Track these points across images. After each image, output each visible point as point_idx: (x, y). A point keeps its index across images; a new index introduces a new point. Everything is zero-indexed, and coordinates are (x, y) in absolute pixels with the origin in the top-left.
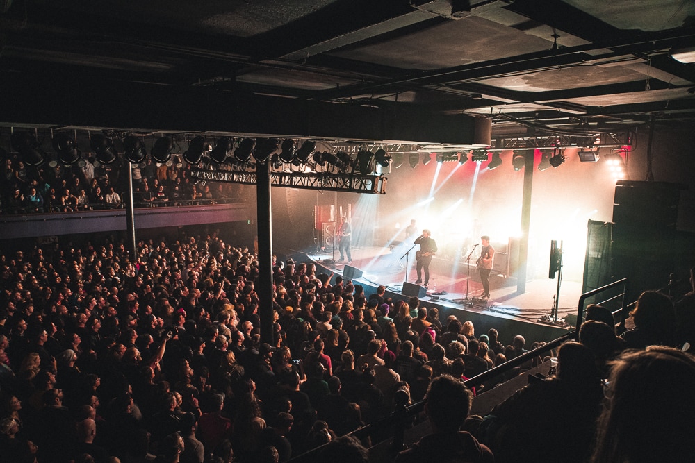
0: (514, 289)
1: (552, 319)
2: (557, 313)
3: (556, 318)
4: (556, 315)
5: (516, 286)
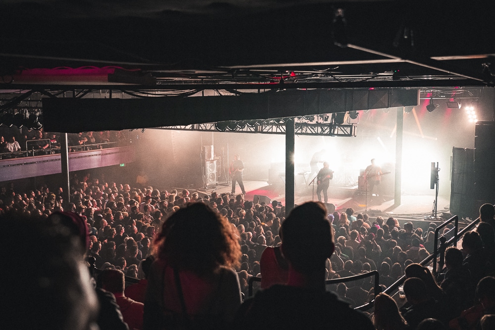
0: (392, 202)
1: (433, 217)
2: (436, 214)
3: (436, 216)
4: (436, 215)
5: (394, 200)
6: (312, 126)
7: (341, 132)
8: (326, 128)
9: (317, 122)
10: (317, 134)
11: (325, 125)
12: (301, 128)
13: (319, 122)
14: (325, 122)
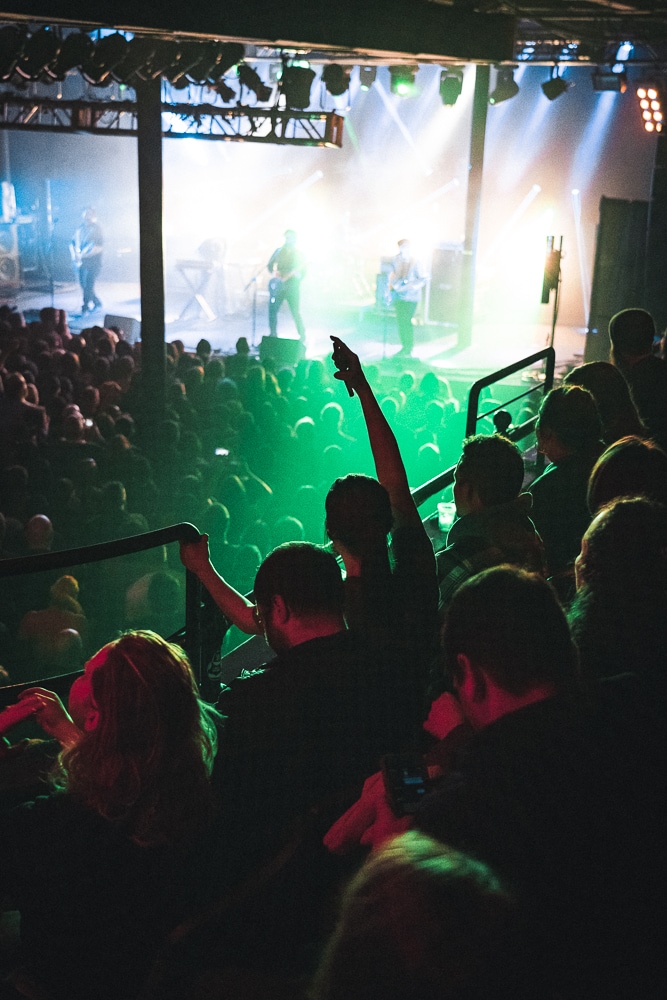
6: (223, 112)
7: (301, 134)
8: (261, 119)
9: (239, 103)
10: (237, 137)
11: (258, 112)
12: (198, 120)
13: (244, 104)
14: (260, 104)
